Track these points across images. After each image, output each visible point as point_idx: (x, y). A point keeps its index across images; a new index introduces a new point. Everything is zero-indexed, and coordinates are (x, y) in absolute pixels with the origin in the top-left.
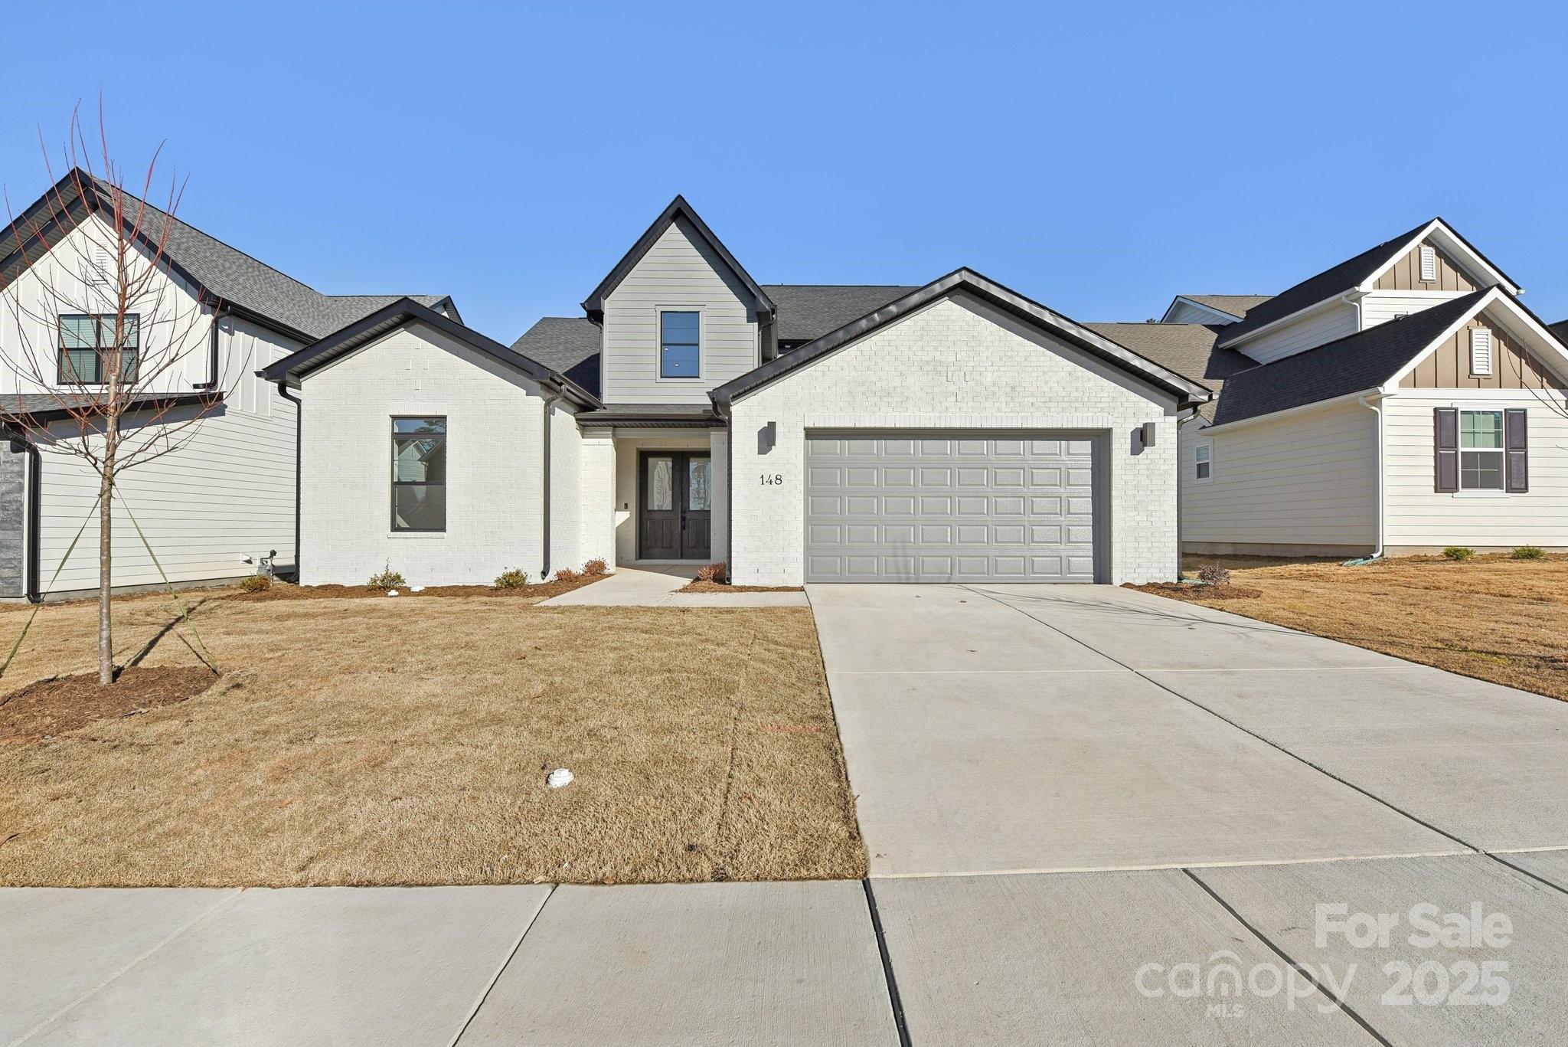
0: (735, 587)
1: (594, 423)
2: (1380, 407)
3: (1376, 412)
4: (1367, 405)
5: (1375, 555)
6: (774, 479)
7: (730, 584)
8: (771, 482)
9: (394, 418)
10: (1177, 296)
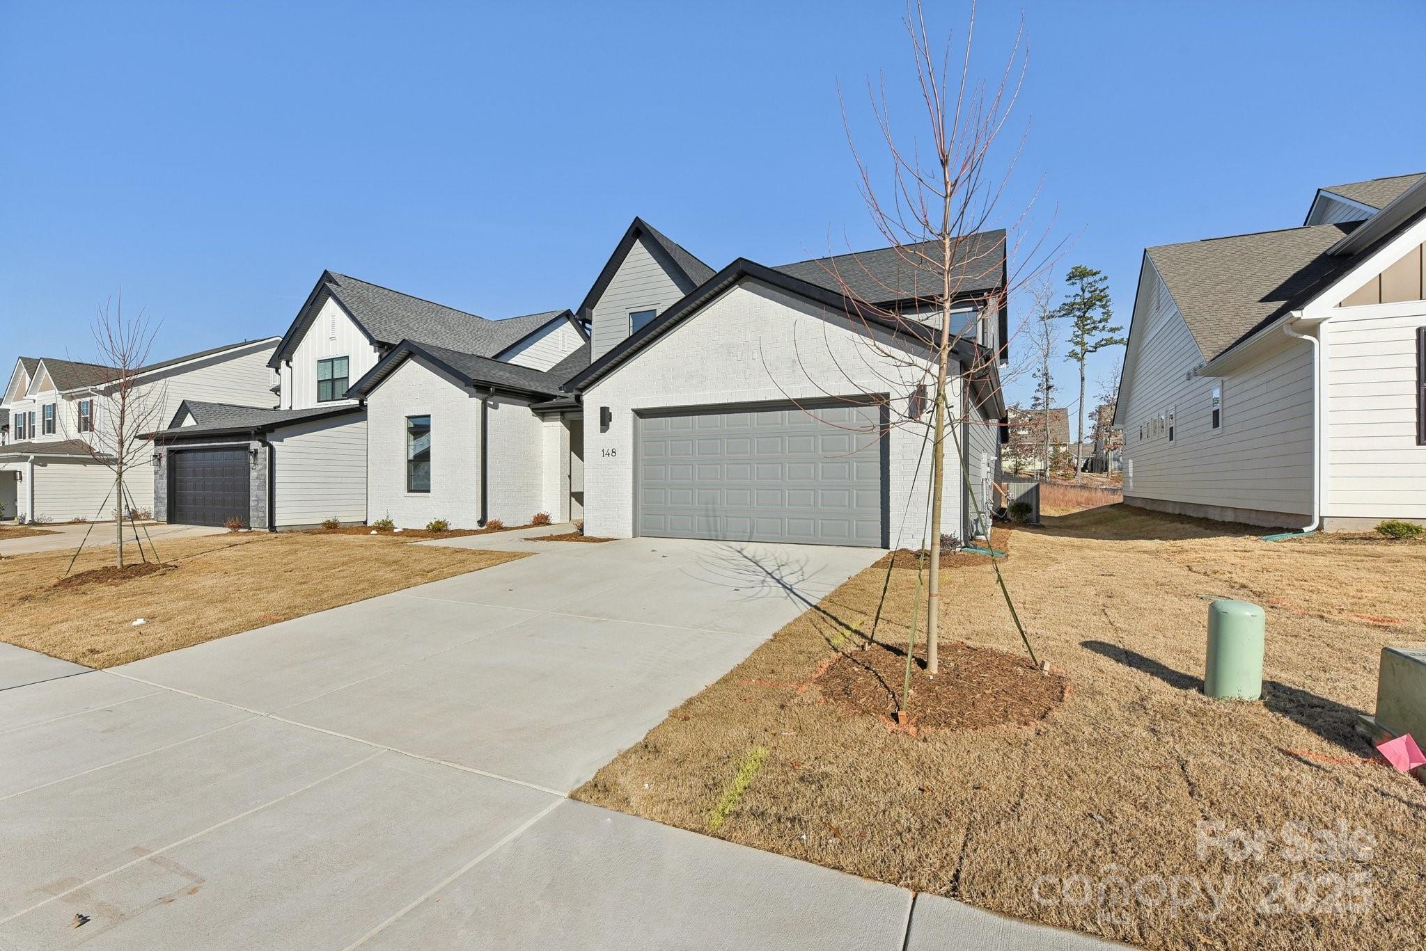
0: (586, 538)
1: (549, 411)
2: (1316, 335)
3: (1312, 343)
4: (1295, 335)
5: (1306, 529)
6: (611, 452)
7: (583, 535)
8: (609, 454)
9: (409, 418)
10: (1319, 190)
